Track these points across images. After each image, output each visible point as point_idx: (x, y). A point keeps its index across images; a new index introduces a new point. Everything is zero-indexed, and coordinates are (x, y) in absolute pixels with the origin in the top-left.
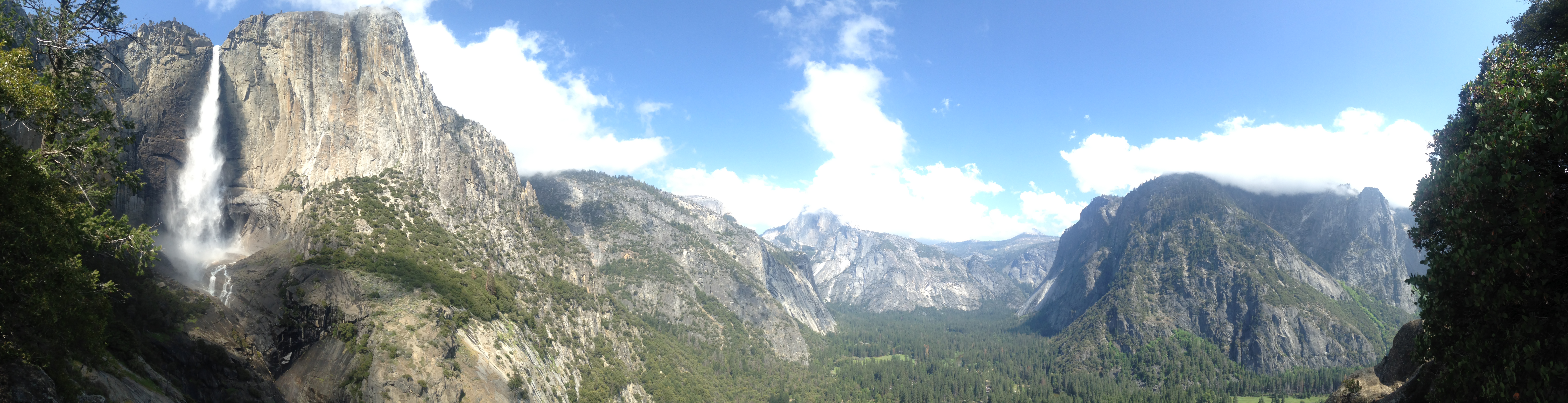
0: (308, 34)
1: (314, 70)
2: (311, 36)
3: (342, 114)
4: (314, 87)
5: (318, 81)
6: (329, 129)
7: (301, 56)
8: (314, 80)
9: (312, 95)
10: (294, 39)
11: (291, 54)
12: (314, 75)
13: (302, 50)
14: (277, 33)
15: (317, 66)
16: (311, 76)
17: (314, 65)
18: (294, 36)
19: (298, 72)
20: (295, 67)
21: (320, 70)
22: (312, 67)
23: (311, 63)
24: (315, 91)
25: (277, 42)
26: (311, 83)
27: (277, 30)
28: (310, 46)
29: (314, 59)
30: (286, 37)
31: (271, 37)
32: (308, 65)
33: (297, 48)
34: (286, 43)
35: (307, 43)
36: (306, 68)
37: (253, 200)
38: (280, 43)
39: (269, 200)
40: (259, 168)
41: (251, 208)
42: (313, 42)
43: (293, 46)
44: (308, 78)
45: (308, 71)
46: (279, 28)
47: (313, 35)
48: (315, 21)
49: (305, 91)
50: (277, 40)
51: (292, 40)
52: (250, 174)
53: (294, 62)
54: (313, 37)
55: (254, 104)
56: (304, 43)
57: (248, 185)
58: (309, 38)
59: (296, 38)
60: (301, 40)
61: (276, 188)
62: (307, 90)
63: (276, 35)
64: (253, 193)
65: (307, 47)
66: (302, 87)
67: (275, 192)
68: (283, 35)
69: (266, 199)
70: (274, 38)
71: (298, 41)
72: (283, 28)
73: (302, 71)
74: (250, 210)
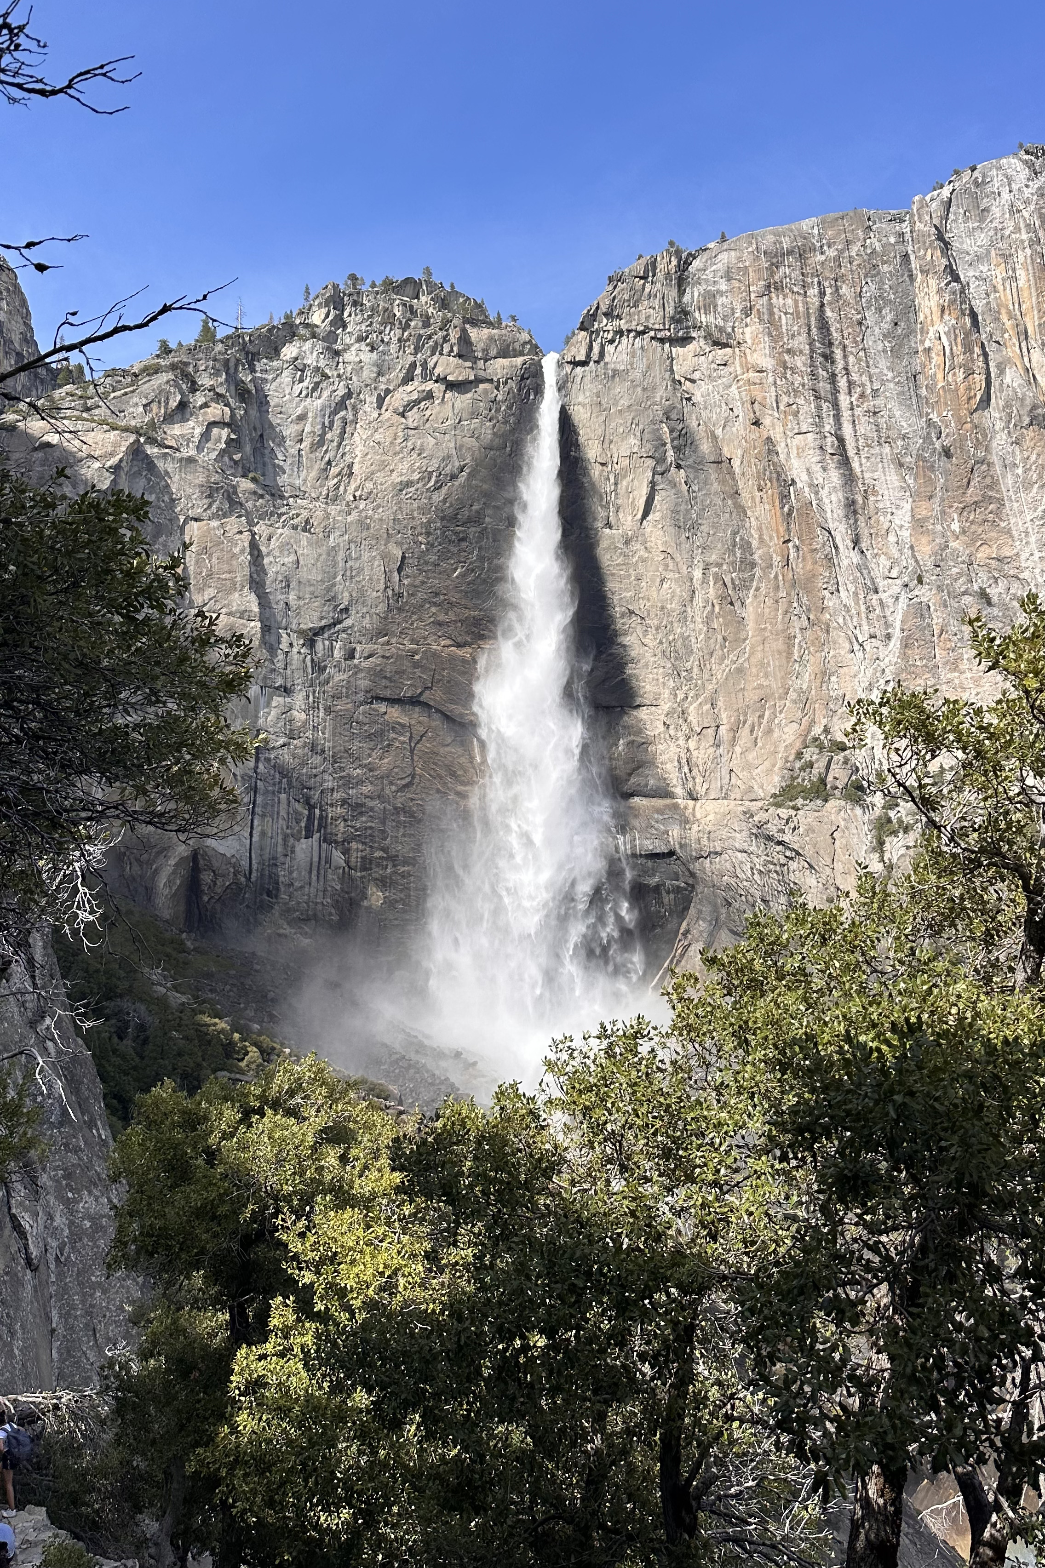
0: (813, 291)
1: (844, 400)
2: (822, 294)
3: (955, 526)
4: (851, 452)
5: (862, 429)
6: (920, 581)
7: (800, 362)
8: (847, 431)
9: (850, 478)
10: (771, 314)
11: (767, 363)
12: (846, 414)
13: (801, 342)
14: (720, 301)
15: (851, 384)
16: (837, 418)
17: (842, 383)
18: (770, 306)
19: (796, 414)
20: (785, 399)
21: (862, 395)
22: (835, 391)
23: (832, 378)
24: (855, 465)
25: (721, 330)
26: (841, 440)
27: (721, 293)
28: (824, 326)
29: (840, 364)
30: (747, 312)
31: (701, 318)
32: (824, 387)
33: (785, 340)
34: (747, 330)
35: (813, 319)
36: (818, 398)
37: (699, 841)
38: (730, 330)
39: (756, 837)
40: (711, 731)
41: (696, 867)
42: (829, 313)
43: (770, 335)
44: (827, 428)
45: (825, 406)
46: (723, 286)
47: (828, 291)
48: (829, 247)
49: (824, 469)
50: (722, 324)
51: (766, 317)
52: (682, 755)
53: (779, 382)
54: (828, 298)
55: (672, 530)
56: (802, 321)
57: (679, 791)
58: (816, 301)
59: (776, 310)
60: (792, 314)
61: (774, 796)
62: (832, 465)
63: (719, 309)
64: (698, 816)
65: (814, 331)
66: (813, 457)
67: (772, 809)
68: (738, 307)
69: (745, 834)
70: (713, 320)
71: (783, 317)
72: (736, 284)
73: (807, 407)
74: (692, 875)
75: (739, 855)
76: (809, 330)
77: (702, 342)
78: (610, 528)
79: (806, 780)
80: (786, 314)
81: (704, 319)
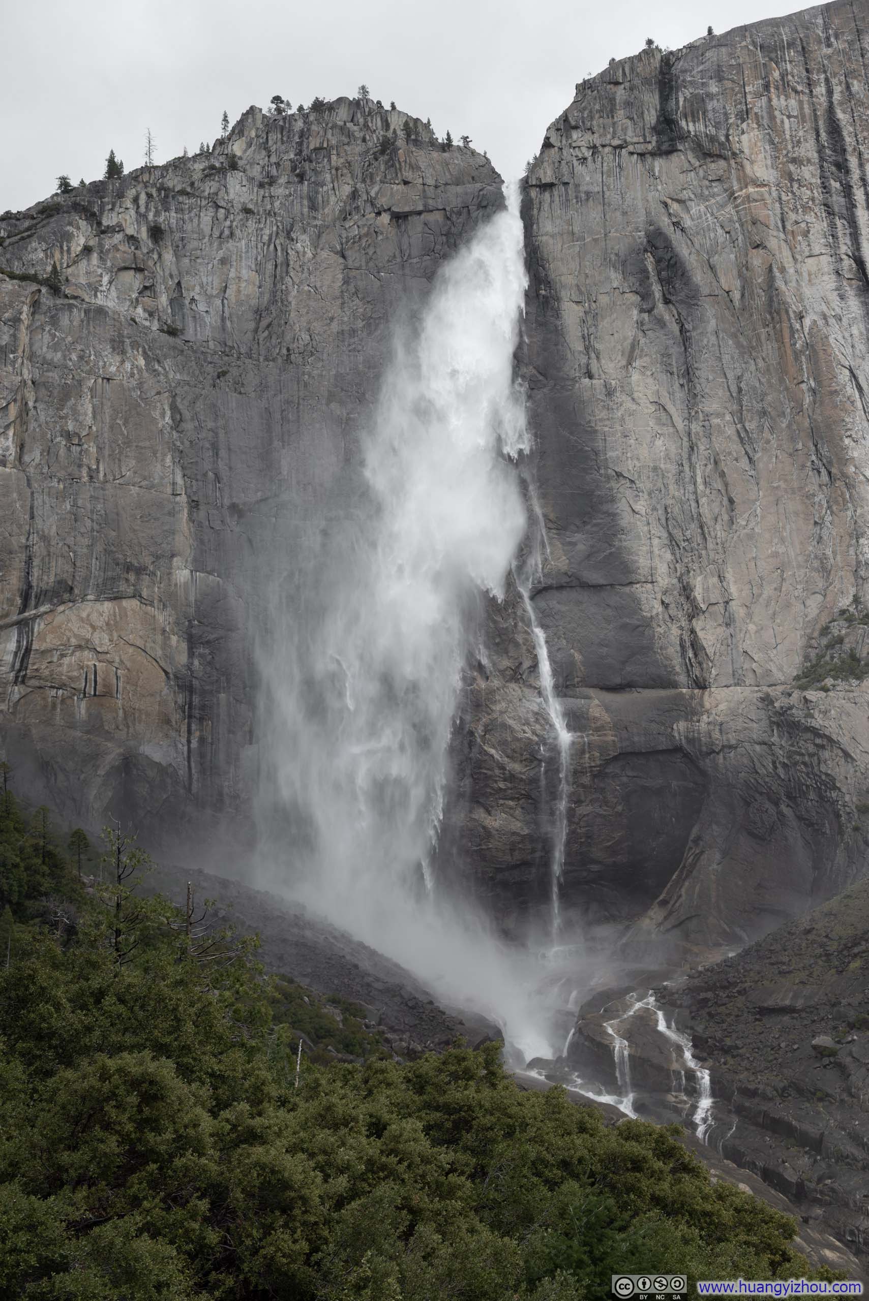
0: (820, 90)
1: (863, 215)
2: (830, 92)
7: (809, 173)
8: (867, 251)
10: (772, 118)
11: (771, 175)
12: (865, 232)
13: (808, 150)
14: (711, 105)
16: (856, 236)
17: (860, 195)
18: (771, 108)
19: (806, 233)
20: (792, 216)
22: (852, 206)
23: (847, 191)
25: (712, 139)
27: (710, 96)
28: (835, 129)
29: (855, 175)
30: (744, 115)
31: (689, 126)
32: (838, 201)
33: (790, 147)
34: (744, 138)
35: (821, 123)
36: (830, 213)
37: (709, 734)
38: (723, 139)
39: (778, 725)
40: (720, 608)
41: (706, 764)
42: (840, 115)
43: (772, 142)
44: (843, 249)
45: (839, 223)
46: (714, 88)
47: (837, 90)
48: (837, 38)
49: (842, 297)
50: (713, 131)
51: (765, 122)
52: (686, 637)
53: (784, 198)
54: (837, 97)
55: (664, 377)
56: (808, 125)
57: (682, 679)
58: (823, 100)
59: (777, 113)
60: (795, 117)
61: (798, 678)
62: (851, 293)
63: (710, 115)
64: (707, 705)
65: (823, 135)
66: (828, 283)
67: (796, 694)
68: (732, 110)
69: (765, 723)
70: (702, 128)
71: (786, 121)
72: (728, 84)
73: (818, 225)
74: (703, 773)
75: (757, 748)
76: (818, 135)
77: (690, 156)
78: (591, 377)
79: (836, 657)
80: (789, 117)
81: (691, 128)
